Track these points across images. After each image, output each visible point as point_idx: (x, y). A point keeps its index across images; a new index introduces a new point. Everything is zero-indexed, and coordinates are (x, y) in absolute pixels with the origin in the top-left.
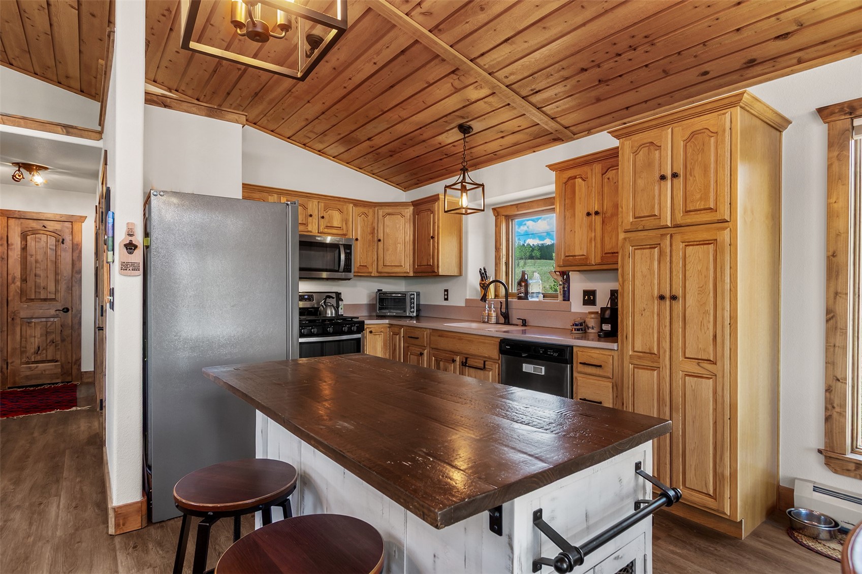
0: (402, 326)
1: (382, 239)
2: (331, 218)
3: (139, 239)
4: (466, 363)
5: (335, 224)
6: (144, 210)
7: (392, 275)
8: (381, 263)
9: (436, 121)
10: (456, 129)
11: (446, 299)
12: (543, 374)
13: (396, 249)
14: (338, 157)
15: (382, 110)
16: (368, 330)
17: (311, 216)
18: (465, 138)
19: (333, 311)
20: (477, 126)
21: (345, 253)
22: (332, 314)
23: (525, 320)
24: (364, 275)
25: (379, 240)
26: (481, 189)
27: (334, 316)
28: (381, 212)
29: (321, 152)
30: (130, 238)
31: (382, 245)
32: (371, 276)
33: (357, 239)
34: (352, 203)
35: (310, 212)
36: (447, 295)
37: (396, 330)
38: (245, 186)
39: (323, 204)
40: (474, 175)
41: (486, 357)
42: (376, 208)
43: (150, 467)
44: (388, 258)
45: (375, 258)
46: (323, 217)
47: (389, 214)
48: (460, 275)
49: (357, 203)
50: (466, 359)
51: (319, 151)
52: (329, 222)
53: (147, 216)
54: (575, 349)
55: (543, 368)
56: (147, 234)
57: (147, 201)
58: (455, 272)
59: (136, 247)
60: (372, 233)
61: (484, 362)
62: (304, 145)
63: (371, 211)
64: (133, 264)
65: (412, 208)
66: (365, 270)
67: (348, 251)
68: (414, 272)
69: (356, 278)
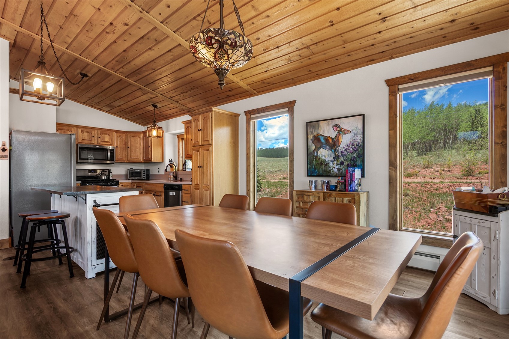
0: (136, 182)
1: (129, 147)
2: (104, 138)
3: (7, 147)
4: (155, 194)
5: (106, 140)
6: (9, 136)
7: (135, 162)
8: (129, 157)
9: (143, 102)
10: (152, 106)
11: (159, 172)
12: (175, 195)
13: (136, 151)
14: (109, 111)
15: (119, 97)
16: (121, 185)
17: (93, 137)
18: (155, 109)
19: (106, 177)
20: (159, 105)
21: (110, 152)
22: (105, 178)
23: (181, 178)
24: (121, 162)
25: (128, 147)
26: (161, 129)
27: (106, 179)
28: (129, 135)
29: (100, 109)
30: (4, 147)
31: (130, 149)
32: (125, 163)
33: (117, 147)
34: (114, 131)
35: (93, 135)
36: (159, 170)
37: (134, 184)
38: (58, 124)
39: (100, 132)
40: (159, 124)
41: (161, 192)
42: (127, 134)
43: (12, 228)
44: (132, 155)
45: (127, 155)
46: (99, 137)
47: (133, 136)
48: (163, 162)
49: (117, 132)
50: (155, 193)
51: (99, 109)
52: (103, 139)
53: (11, 139)
54: (183, 185)
55: (175, 193)
56: (10, 145)
57: (10, 134)
58: (161, 161)
59: (6, 150)
60: (125, 144)
61: (160, 193)
62: (91, 106)
63: (124, 135)
64: (5, 156)
65: (143, 134)
66: (121, 160)
67: (112, 152)
68: (144, 161)
69: (116, 163)
